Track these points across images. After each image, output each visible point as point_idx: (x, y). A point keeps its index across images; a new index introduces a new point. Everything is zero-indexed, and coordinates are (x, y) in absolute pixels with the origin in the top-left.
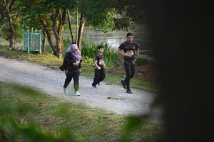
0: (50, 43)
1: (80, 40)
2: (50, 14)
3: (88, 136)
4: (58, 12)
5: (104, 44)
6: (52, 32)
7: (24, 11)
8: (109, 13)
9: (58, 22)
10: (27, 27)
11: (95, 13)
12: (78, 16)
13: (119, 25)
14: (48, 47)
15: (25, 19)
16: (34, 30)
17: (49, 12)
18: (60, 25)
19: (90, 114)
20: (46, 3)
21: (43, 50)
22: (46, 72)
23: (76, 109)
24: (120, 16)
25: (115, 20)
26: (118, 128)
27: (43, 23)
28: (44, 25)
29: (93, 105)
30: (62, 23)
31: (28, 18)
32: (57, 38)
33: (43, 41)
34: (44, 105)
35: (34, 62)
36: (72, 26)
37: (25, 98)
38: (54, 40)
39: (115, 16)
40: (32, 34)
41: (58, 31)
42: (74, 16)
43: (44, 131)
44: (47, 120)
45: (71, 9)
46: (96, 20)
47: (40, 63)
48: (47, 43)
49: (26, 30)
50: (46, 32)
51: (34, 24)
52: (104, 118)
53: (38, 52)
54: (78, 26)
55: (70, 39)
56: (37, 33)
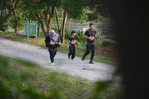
0: (43, 30)
1: (64, 29)
2: (43, 10)
3: (70, 95)
4: (48, 9)
5: (81, 31)
6: (44, 23)
7: (25, 8)
8: (84, 10)
9: (48, 16)
10: (27, 19)
11: (75, 9)
12: (63, 12)
13: (91, 18)
14: (41, 33)
15: (26, 14)
16: (32, 21)
17: (42, 9)
18: (50, 18)
19: (71, 80)
20: (40, 3)
21: (38, 35)
22: (40, 50)
23: (61, 77)
24: (92, 12)
25: (88, 14)
26: (90, 90)
27: (38, 16)
28: (39, 18)
29: (73, 74)
30: (51, 16)
31: (28, 13)
32: (48, 27)
33: (38, 29)
34: (38, 74)
35: (32, 43)
36: (58, 18)
37: (25, 69)
38: (45, 28)
39: (88, 12)
40: (31, 24)
41: (49, 22)
42: (60, 12)
43: (39, 92)
44: (40, 84)
45: (58, 6)
46: (75, 15)
47: (36, 45)
48: (41, 30)
49: (26, 21)
50: (40, 22)
51: (32, 17)
52: (80, 83)
53: (35, 37)
54: (63, 19)
55: (57, 28)
56: (34, 23)
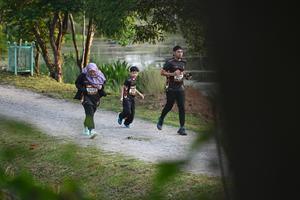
0: (46, 61)
1: (88, 57)
2: (46, 20)
3: (100, 191)
4: (57, 17)
5: (122, 62)
6: (48, 45)
7: (10, 15)
8: (128, 18)
9: (57, 31)
10: (14, 38)
11: (109, 18)
12: (86, 23)
13: (144, 35)
14: (42, 66)
15: (11, 27)
16: (24, 41)
17: (44, 17)
18: (59, 35)
19: (103, 161)
20: (40, 5)
21: (35, 71)
22: (39, 101)
23: (83, 154)
24: (144, 23)
25: (137, 28)
26: (145, 180)
27: (36, 33)
28: (37, 36)
29: (106, 148)
30: (63, 32)
31: (14, 25)
32: (56, 54)
33: (36, 58)
34: (37, 149)
35: (23, 87)
36: (76, 36)
37: (11, 138)
38: (51, 57)
39: (137, 23)
40: (21, 47)
41: (57, 44)
42: (80, 23)
43: (39, 183)
44: (41, 169)
45: (76, 12)
46: (110, 28)
47: (32, 89)
48: (41, 60)
49: (12, 43)
50: (40, 44)
51: (23, 34)
52: (122, 166)
53: (29, 73)
54: (85, 37)
55: (74, 55)
56: (28, 46)
